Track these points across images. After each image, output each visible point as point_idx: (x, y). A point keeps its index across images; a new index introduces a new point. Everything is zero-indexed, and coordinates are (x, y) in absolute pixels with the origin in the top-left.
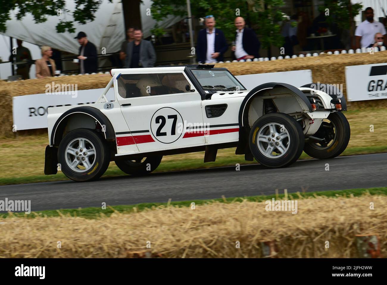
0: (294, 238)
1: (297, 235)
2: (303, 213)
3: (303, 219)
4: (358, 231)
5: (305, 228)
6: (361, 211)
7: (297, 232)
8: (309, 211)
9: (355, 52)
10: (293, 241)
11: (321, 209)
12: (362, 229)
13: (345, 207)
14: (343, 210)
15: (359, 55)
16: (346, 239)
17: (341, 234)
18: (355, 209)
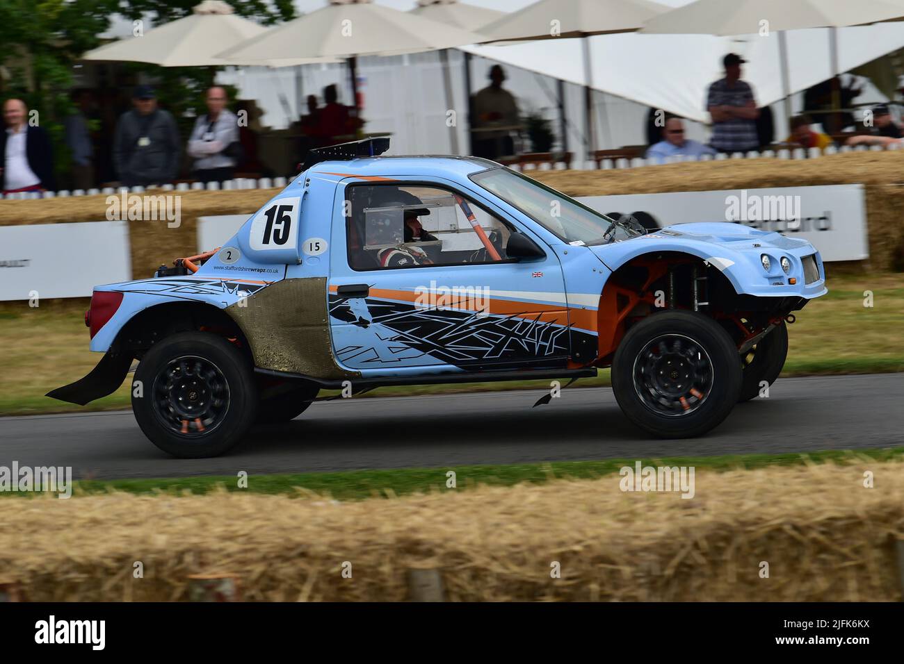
0: (60, 578)
1: (67, 572)
2: (83, 526)
3: (80, 538)
4: (194, 568)
5: (84, 557)
6: (203, 525)
7: (66, 567)
8: (95, 522)
9: (221, 187)
10: (58, 584)
11: (119, 519)
12: (202, 564)
13: (169, 517)
14: (164, 523)
15: (228, 194)
16: (168, 584)
17: (158, 571)
18: (191, 521)
